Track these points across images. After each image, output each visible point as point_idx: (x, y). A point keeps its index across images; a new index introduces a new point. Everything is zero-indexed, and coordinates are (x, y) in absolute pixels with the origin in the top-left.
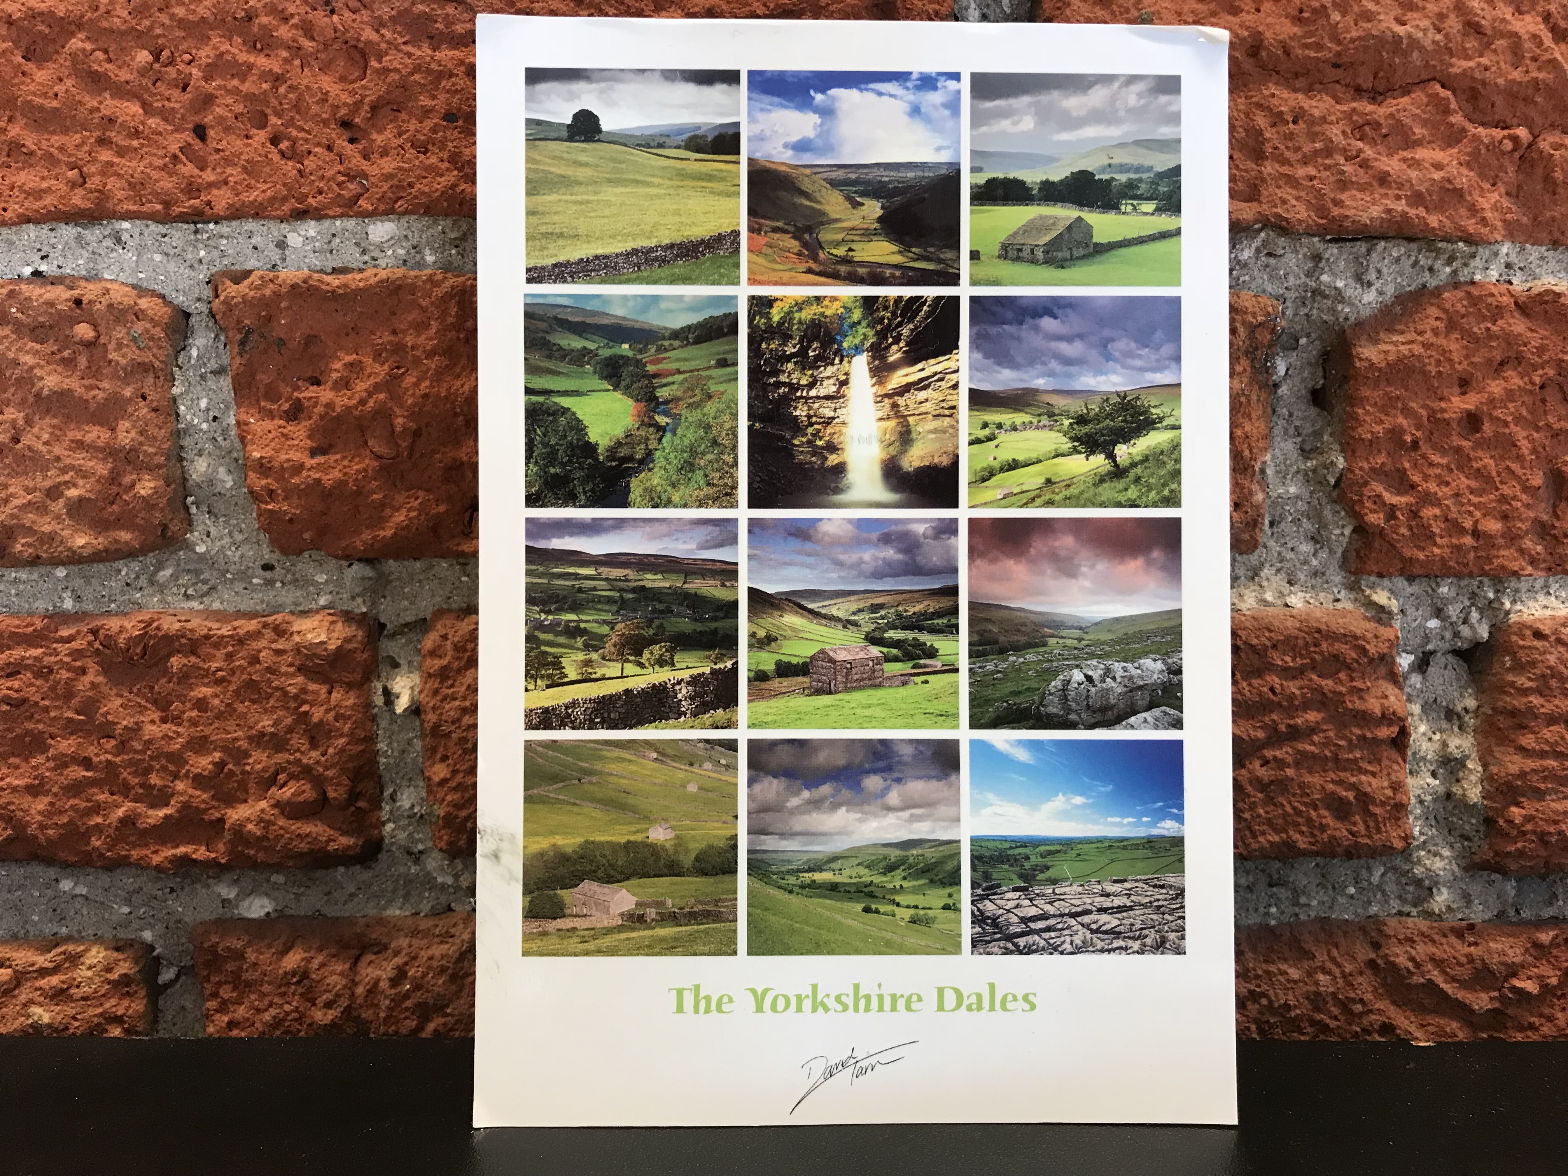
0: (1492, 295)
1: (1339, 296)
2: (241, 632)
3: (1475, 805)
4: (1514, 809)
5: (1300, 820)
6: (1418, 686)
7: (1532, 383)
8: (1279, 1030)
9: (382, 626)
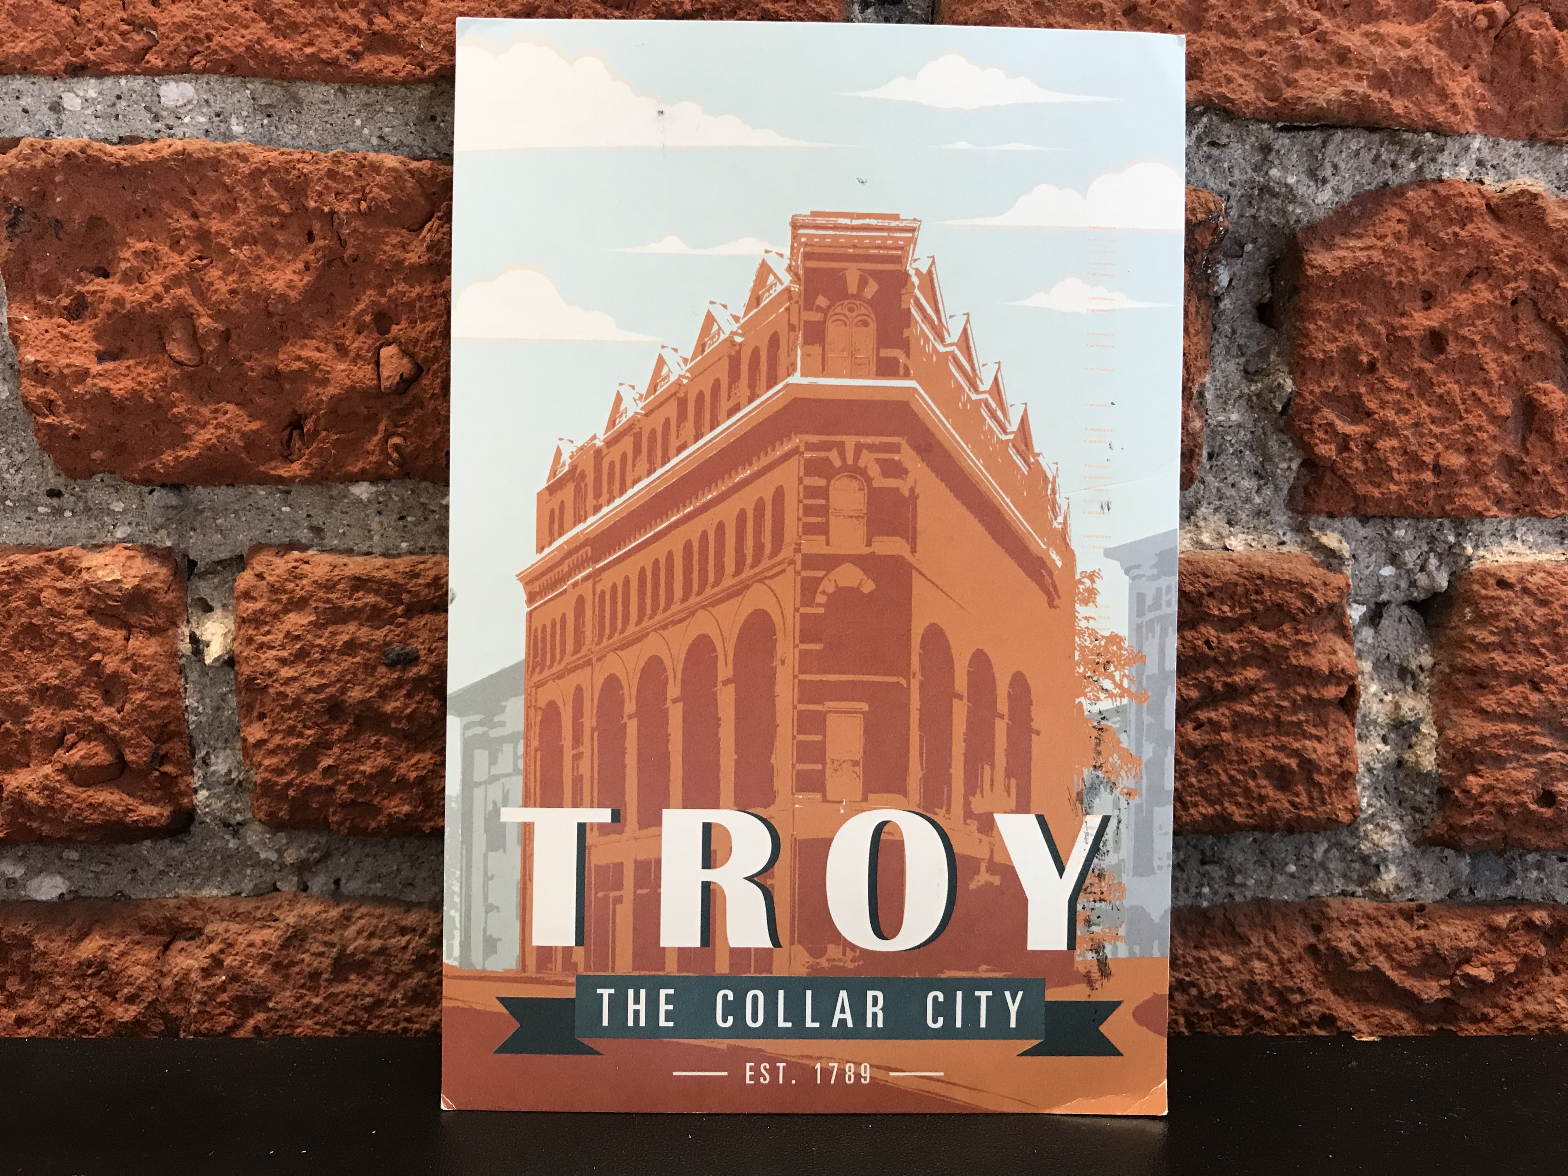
0: (1462, 195)
1: (1290, 195)
2: (17, 568)
3: (1429, 774)
4: (1471, 778)
5: (1237, 790)
6: (1370, 641)
7: (1503, 297)
8: (1209, 1023)
9: (193, 564)
